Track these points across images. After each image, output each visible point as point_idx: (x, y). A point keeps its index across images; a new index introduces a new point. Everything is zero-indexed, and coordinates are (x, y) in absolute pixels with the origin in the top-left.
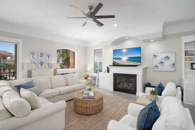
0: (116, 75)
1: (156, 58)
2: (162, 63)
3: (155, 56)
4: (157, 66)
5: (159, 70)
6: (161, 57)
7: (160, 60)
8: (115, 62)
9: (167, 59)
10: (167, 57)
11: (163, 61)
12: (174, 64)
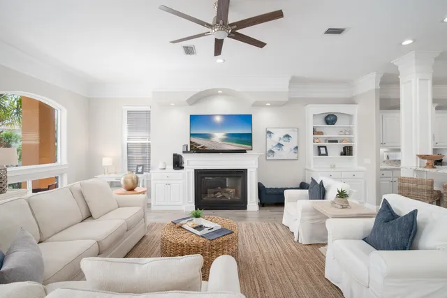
0: (200, 175)
1: (270, 136)
2: (280, 145)
3: (269, 132)
4: (273, 152)
5: (275, 157)
6: (278, 135)
7: (277, 141)
8: (196, 144)
9: (286, 139)
10: (287, 136)
11: (282, 142)
12: (297, 148)
